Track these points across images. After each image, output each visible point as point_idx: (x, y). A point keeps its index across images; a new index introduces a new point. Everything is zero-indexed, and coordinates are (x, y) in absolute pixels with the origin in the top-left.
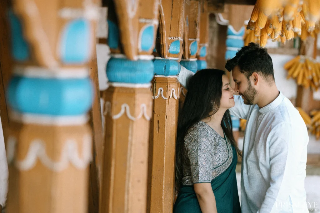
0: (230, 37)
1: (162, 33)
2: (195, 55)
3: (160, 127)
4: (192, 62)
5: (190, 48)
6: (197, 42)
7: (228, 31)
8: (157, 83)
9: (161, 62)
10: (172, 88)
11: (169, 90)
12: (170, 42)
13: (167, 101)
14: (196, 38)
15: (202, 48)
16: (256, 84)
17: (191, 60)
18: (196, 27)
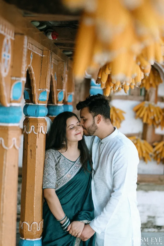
0: (92, 87)
1: (33, 86)
2: (62, 101)
3: (32, 154)
4: (59, 106)
5: (58, 96)
6: (63, 92)
7: (92, 83)
8: (30, 122)
9: (33, 107)
10: (41, 126)
11: (39, 128)
12: (39, 93)
13: (37, 135)
14: (62, 89)
15: (69, 96)
16: (98, 123)
17: (59, 105)
18: (63, 80)
